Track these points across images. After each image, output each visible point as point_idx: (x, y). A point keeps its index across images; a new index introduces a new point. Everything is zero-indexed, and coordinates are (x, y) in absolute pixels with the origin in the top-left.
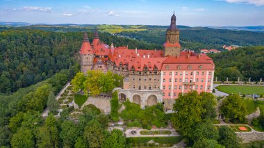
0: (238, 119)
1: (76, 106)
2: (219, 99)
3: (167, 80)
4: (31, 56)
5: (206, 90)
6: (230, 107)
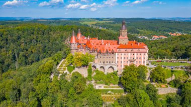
0: (161, 80)
1: (68, 73)
2: (150, 69)
3: (120, 58)
5: (142, 64)
6: (156, 73)
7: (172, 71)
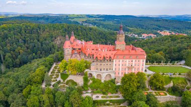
0: (159, 88)
1: (62, 81)
2: (148, 76)
4: (25, 41)
5: (140, 71)
6: (154, 81)
7: (171, 79)
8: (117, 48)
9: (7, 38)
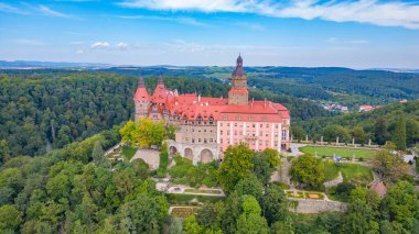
0: (310, 184)
2: (289, 158)
3: (225, 133)
4: (99, 107)
5: (272, 146)
7: (337, 166)
8: (230, 102)
9: (68, 99)
